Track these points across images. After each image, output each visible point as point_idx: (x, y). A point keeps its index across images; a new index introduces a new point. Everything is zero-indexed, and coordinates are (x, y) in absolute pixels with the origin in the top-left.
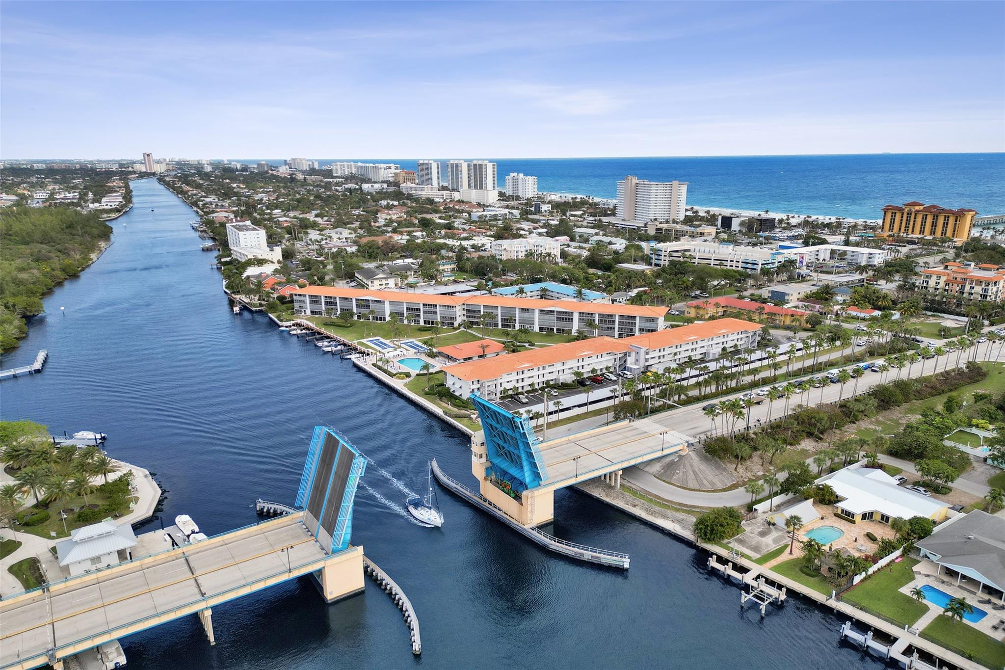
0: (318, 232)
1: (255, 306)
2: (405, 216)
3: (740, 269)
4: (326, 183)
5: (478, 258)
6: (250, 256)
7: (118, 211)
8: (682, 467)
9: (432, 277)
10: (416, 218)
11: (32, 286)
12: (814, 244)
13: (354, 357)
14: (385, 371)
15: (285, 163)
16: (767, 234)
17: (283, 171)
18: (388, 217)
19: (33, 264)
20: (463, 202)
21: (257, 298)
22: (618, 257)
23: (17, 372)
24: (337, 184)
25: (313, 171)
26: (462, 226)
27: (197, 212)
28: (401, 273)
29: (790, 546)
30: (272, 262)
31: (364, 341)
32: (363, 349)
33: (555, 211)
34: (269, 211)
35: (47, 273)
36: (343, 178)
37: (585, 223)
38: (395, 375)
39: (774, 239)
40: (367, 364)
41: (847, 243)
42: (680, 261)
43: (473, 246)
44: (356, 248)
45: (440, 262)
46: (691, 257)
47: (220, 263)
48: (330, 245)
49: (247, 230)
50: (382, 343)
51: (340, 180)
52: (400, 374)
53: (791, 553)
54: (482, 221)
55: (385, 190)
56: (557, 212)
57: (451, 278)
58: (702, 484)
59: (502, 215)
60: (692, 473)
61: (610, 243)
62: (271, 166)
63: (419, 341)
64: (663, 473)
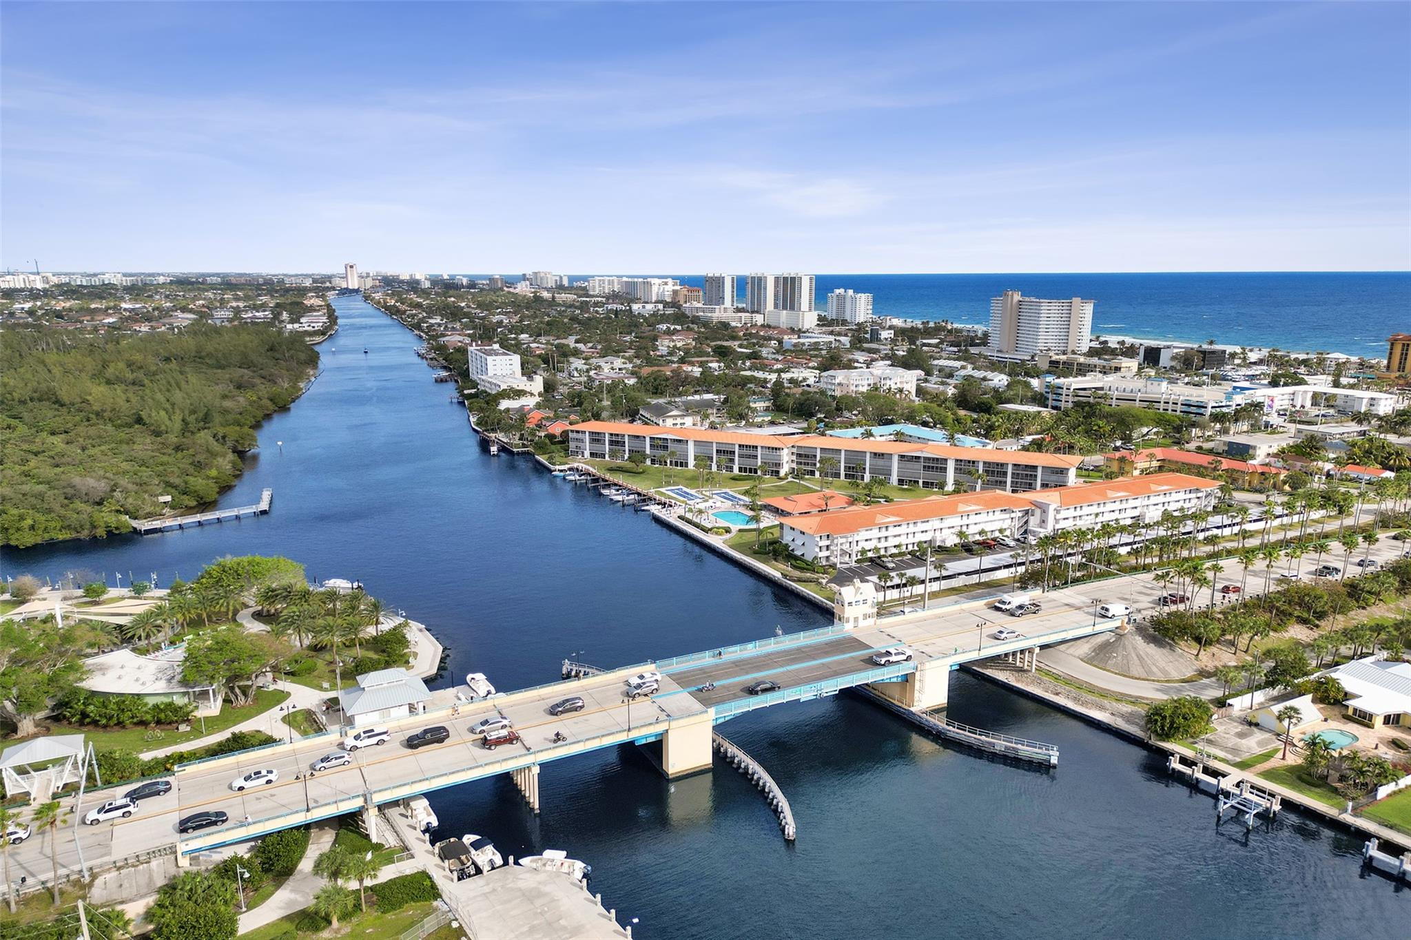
0: (583, 362)
1: (517, 446)
2: (694, 343)
3: (1178, 413)
4: (582, 302)
5: (802, 394)
6: (504, 386)
7: (323, 333)
8: (1120, 649)
9: (741, 417)
10: (708, 345)
11: (239, 416)
12: (1286, 385)
13: (654, 509)
14: (697, 526)
15: (524, 278)
16: (1211, 372)
17: (523, 289)
18: (672, 344)
19: (236, 392)
20: (769, 326)
21: (517, 437)
22: (1000, 397)
23: (241, 512)
24: (596, 304)
25: (561, 288)
26: (773, 356)
27: (421, 337)
28: (699, 410)
29: (1282, 751)
30: (532, 394)
31: (663, 490)
32: (663, 499)
33: (900, 339)
34: (513, 336)
35: (254, 402)
36: (603, 297)
37: (944, 354)
38: (710, 530)
39: (1224, 378)
40: (671, 516)
41: (1336, 384)
42: (1089, 403)
43: (791, 381)
44: (636, 380)
45: (752, 398)
46: (1105, 397)
47: (463, 395)
48: (601, 377)
49: (497, 354)
50: (686, 493)
51: (600, 299)
52: (718, 528)
53: (1284, 758)
54: (799, 351)
55: (660, 312)
56: (903, 340)
57: (767, 419)
58: (1149, 672)
59: (826, 343)
60: (1135, 658)
61: (984, 379)
62: (506, 283)
63: (735, 492)
64: (1093, 657)
